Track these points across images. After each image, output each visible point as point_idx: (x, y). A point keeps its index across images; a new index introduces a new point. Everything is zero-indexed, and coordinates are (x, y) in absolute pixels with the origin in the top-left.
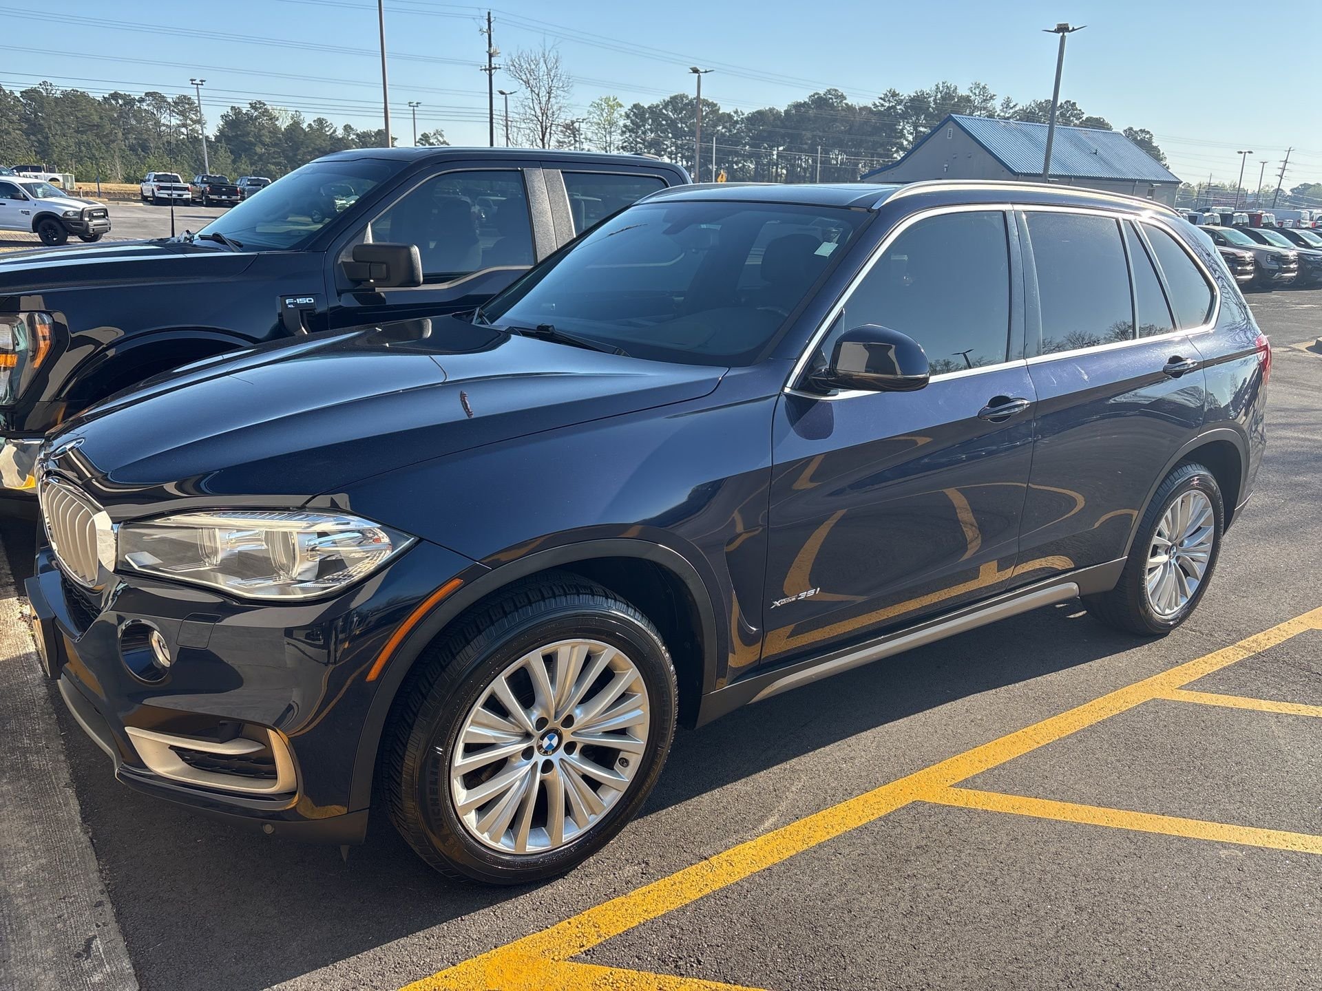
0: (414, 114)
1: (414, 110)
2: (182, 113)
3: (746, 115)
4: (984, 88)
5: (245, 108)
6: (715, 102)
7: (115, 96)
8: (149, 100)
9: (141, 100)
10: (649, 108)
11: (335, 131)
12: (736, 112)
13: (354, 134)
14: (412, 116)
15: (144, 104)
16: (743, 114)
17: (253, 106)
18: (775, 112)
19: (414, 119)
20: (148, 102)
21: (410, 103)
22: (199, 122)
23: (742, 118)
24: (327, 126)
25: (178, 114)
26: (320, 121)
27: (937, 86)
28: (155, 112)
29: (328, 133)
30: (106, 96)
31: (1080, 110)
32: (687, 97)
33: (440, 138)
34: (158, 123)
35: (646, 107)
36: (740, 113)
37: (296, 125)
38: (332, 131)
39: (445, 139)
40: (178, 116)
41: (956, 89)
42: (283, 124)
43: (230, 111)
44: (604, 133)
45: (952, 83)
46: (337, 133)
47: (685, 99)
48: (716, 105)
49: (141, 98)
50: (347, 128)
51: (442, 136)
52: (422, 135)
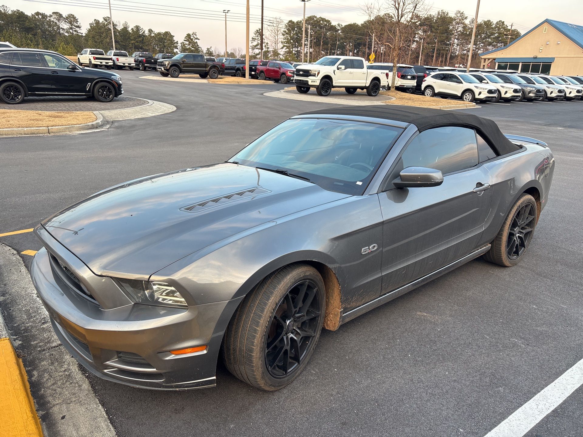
0: (226, 18)
1: (226, 15)
2: (70, 23)
3: (343, 26)
4: (462, 13)
5: (101, 20)
6: (329, 20)
7: (38, 14)
8: (54, 16)
9: (51, 16)
10: (297, 22)
11: (144, 32)
12: (339, 25)
13: (153, 34)
14: (224, 19)
15: (52, 18)
16: (342, 26)
17: (105, 19)
18: (356, 24)
19: (226, 20)
20: (54, 17)
21: (224, 10)
22: (79, 27)
23: (341, 28)
24: (140, 30)
25: (68, 23)
26: (137, 27)
27: (438, 12)
28: (57, 22)
29: (140, 33)
30: (33, 14)
31: (506, 25)
32: (316, 17)
33: (195, 36)
34: (59, 28)
35: (295, 22)
36: (340, 25)
37: (125, 29)
38: (143, 32)
39: (197, 37)
40: (68, 24)
41: (448, 14)
42: (120, 28)
43: (94, 22)
44: (274, 34)
45: (446, 10)
46: (145, 33)
47: (315, 18)
48: (330, 21)
49: (50, 15)
50: (150, 31)
51: (195, 35)
52: (187, 35)
